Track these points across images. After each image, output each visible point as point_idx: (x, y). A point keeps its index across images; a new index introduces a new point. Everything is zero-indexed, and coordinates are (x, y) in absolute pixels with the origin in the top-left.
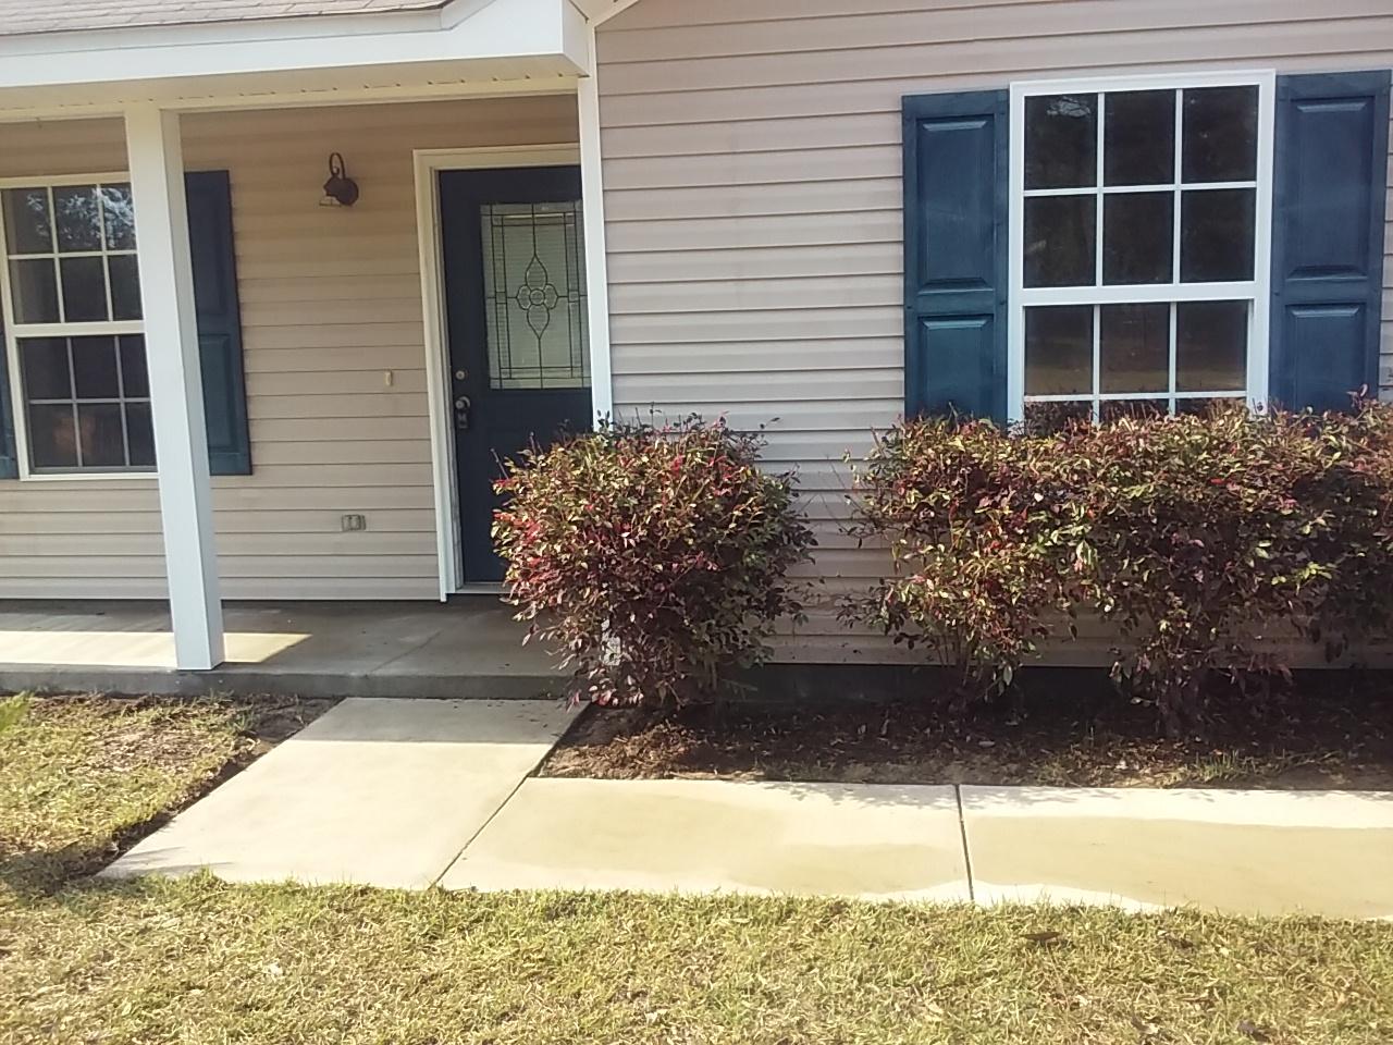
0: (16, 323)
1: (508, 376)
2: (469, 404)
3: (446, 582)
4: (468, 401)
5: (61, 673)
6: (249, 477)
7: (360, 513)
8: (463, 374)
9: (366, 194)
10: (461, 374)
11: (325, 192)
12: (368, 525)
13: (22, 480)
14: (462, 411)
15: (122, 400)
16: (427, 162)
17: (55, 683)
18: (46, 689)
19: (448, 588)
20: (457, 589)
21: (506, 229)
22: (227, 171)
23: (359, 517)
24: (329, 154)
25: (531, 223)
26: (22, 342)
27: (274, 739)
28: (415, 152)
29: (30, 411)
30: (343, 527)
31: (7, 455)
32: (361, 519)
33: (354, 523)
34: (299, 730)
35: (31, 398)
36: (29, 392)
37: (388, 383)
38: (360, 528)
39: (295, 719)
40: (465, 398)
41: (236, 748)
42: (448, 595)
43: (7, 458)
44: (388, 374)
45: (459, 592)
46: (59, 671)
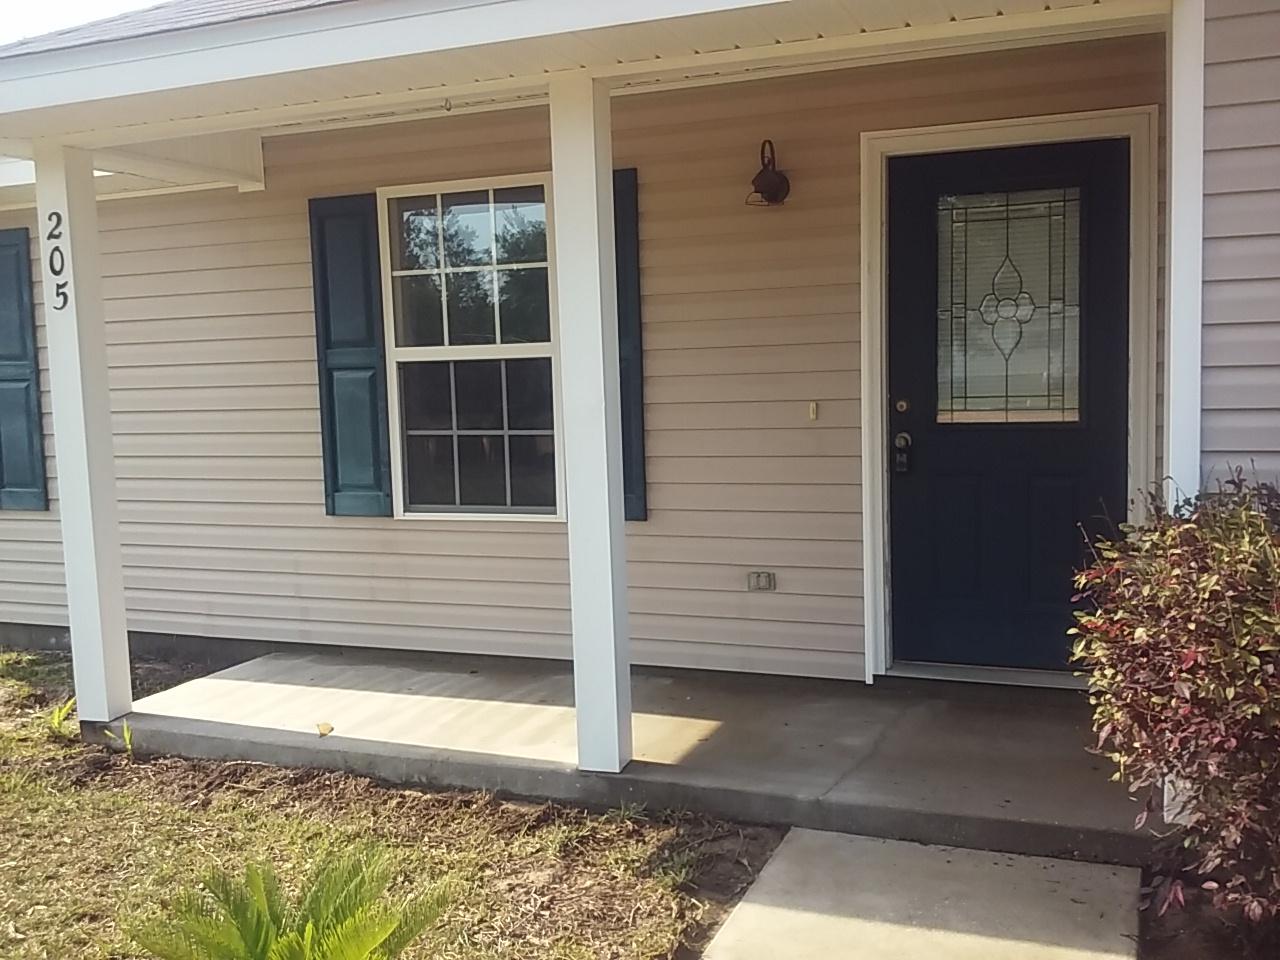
0: (397, 346)
1: (962, 407)
2: (910, 443)
3: (873, 661)
4: (909, 438)
5: (442, 762)
6: (644, 523)
7: (771, 571)
8: (904, 404)
9: (798, 191)
10: (902, 405)
11: (753, 189)
12: (777, 586)
13: (395, 518)
14: (901, 450)
15: (506, 432)
16: (876, 147)
17: (435, 772)
18: (424, 780)
19: (876, 667)
20: (887, 669)
21: (970, 226)
22: (635, 170)
23: (769, 575)
24: (762, 141)
25: (1005, 215)
26: (403, 367)
27: (721, 897)
28: (862, 134)
29: (408, 442)
30: (749, 587)
31: (381, 491)
32: (771, 578)
33: (763, 582)
34: (751, 883)
35: (408, 429)
36: (407, 423)
37: (812, 416)
38: (769, 589)
39: (738, 862)
40: (906, 435)
41: (681, 916)
42: (875, 676)
43: (381, 494)
44: (813, 405)
45: (888, 674)
46: (440, 759)
